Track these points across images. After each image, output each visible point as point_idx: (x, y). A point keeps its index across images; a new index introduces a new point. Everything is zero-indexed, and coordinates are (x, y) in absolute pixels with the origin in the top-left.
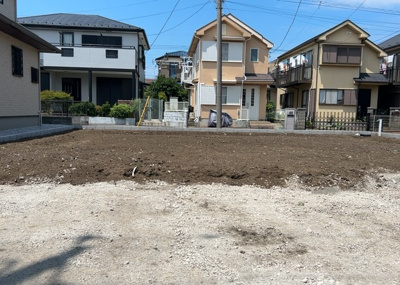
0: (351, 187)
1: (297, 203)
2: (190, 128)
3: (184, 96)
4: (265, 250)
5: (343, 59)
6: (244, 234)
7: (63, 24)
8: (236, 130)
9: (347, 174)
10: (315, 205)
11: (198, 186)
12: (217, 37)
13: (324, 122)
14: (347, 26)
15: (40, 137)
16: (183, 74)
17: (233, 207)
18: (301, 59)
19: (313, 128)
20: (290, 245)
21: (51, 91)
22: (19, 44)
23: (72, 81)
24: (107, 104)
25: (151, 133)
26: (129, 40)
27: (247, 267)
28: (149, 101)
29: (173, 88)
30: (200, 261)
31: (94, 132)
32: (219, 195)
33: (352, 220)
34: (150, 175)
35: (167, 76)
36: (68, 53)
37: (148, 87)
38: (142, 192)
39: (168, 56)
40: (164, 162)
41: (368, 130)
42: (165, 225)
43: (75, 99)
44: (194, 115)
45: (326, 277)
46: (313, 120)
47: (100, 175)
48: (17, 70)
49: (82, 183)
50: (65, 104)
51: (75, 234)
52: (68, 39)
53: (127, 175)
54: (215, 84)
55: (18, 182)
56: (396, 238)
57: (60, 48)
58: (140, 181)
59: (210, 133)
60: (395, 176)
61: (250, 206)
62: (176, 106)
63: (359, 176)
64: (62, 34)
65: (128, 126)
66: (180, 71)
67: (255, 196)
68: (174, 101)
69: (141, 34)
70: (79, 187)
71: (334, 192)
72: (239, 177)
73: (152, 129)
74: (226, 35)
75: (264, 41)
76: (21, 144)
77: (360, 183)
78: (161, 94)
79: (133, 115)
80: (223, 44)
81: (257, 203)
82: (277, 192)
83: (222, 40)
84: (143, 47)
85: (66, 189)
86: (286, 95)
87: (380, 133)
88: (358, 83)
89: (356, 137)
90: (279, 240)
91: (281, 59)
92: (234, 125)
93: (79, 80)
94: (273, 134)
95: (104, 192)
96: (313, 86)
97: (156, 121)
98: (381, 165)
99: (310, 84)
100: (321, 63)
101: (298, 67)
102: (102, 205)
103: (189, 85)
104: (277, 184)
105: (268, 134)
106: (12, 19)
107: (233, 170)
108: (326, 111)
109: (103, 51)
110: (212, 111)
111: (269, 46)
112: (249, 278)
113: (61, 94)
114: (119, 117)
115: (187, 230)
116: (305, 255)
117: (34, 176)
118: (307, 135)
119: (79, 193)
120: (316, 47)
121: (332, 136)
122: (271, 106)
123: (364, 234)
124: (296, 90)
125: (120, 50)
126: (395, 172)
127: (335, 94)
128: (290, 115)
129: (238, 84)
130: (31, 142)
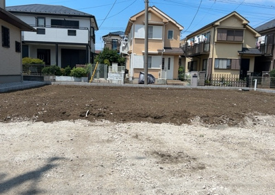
0: (235, 125)
1: (199, 135)
2: (126, 84)
3: (121, 62)
4: (176, 167)
5: (231, 38)
6: (163, 156)
7: (38, 11)
8: (158, 86)
9: (233, 116)
10: (211, 137)
11: (131, 124)
12: (145, 22)
13: (217, 81)
14: (234, 16)
15: (22, 90)
16: (121, 47)
17: (155, 138)
18: (202, 38)
19: (210, 85)
20: (194, 164)
21: (29, 58)
22: (7, 25)
23: (44, 51)
24: (68, 67)
25: (99, 87)
26: (84, 23)
27: (165, 178)
28: (98, 65)
29: (115, 57)
30: (132, 174)
31: (59, 86)
32: (145, 130)
33: (236, 147)
34: (98, 116)
35: (110, 48)
36: (41, 32)
37: (97, 56)
38: (93, 128)
39: (111, 35)
40: (108, 107)
41: (247, 86)
42: (108, 150)
43: (46, 64)
44: (128, 75)
45: (218, 185)
46: (210, 80)
47: (63, 115)
48: (6, 44)
49: (51, 121)
50: (39, 67)
51: (46, 156)
52: (41, 22)
53: (82, 116)
54: (144, 54)
55: (6, 120)
56: (265, 159)
57: (36, 28)
58: (91, 120)
59: (140, 88)
60: (265, 117)
61: (167, 137)
62: (117, 69)
63: (241, 117)
64: (37, 19)
65: (83, 82)
66: (120, 45)
67: (170, 131)
68: (115, 66)
69: (92, 19)
70: (49, 124)
71: (224, 128)
72: (159, 118)
73: (99, 84)
74: (151, 21)
75: (177, 25)
76: (8, 94)
77: (241, 122)
78: (106, 61)
79: (87, 75)
80: (149, 27)
81: (171, 135)
82: (185, 128)
83: (148, 24)
84: (93, 28)
85: (40, 125)
86: (192, 62)
87: (255, 89)
88: (241, 54)
89: (239, 91)
90: (187, 160)
91: (189, 37)
92: (156, 82)
93: (49, 50)
94: (182, 89)
95: (66, 128)
96: (210, 57)
97: (102, 79)
98: (256, 110)
99: (208, 55)
100: (216, 41)
101: (200, 43)
102: (65, 136)
103: (125, 55)
104: (186, 122)
105: (179, 89)
106: (2, 7)
107: (155, 113)
108: (219, 73)
109: (65, 31)
110: (141, 73)
111: (181, 28)
112: (166, 186)
113: (36, 60)
114: (77, 76)
115: (123, 153)
116: (204, 170)
117: (18, 116)
118: (206, 90)
119: (49, 128)
120: (212, 30)
121: (223, 90)
122: (181, 70)
123: (244, 156)
124: (199, 59)
125: (77, 30)
126: (265, 115)
127: (225, 62)
128: (195, 76)
129: (159, 54)
130: (15, 93)
